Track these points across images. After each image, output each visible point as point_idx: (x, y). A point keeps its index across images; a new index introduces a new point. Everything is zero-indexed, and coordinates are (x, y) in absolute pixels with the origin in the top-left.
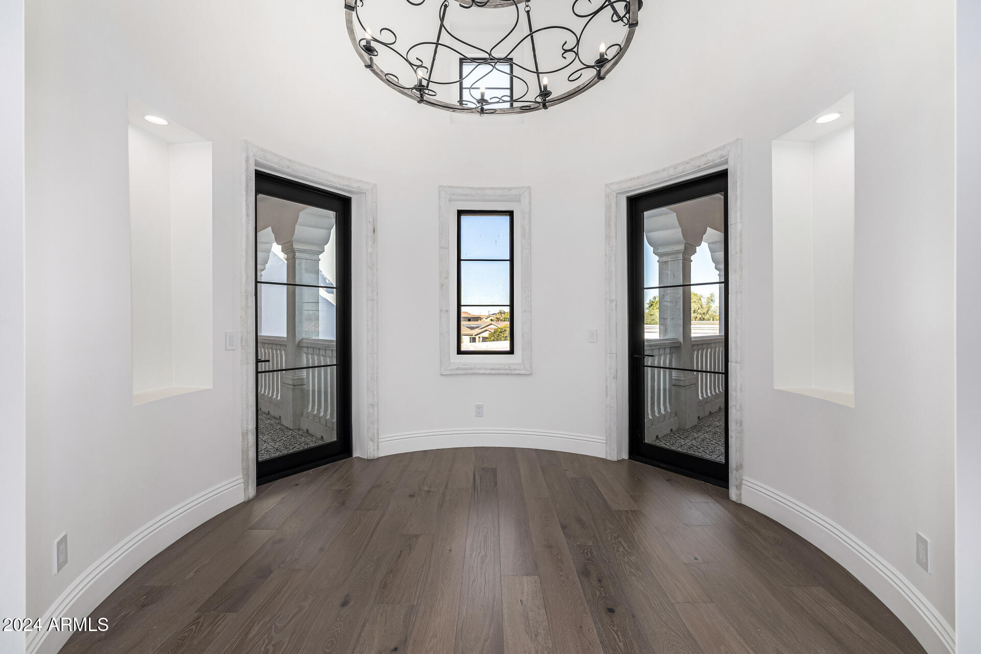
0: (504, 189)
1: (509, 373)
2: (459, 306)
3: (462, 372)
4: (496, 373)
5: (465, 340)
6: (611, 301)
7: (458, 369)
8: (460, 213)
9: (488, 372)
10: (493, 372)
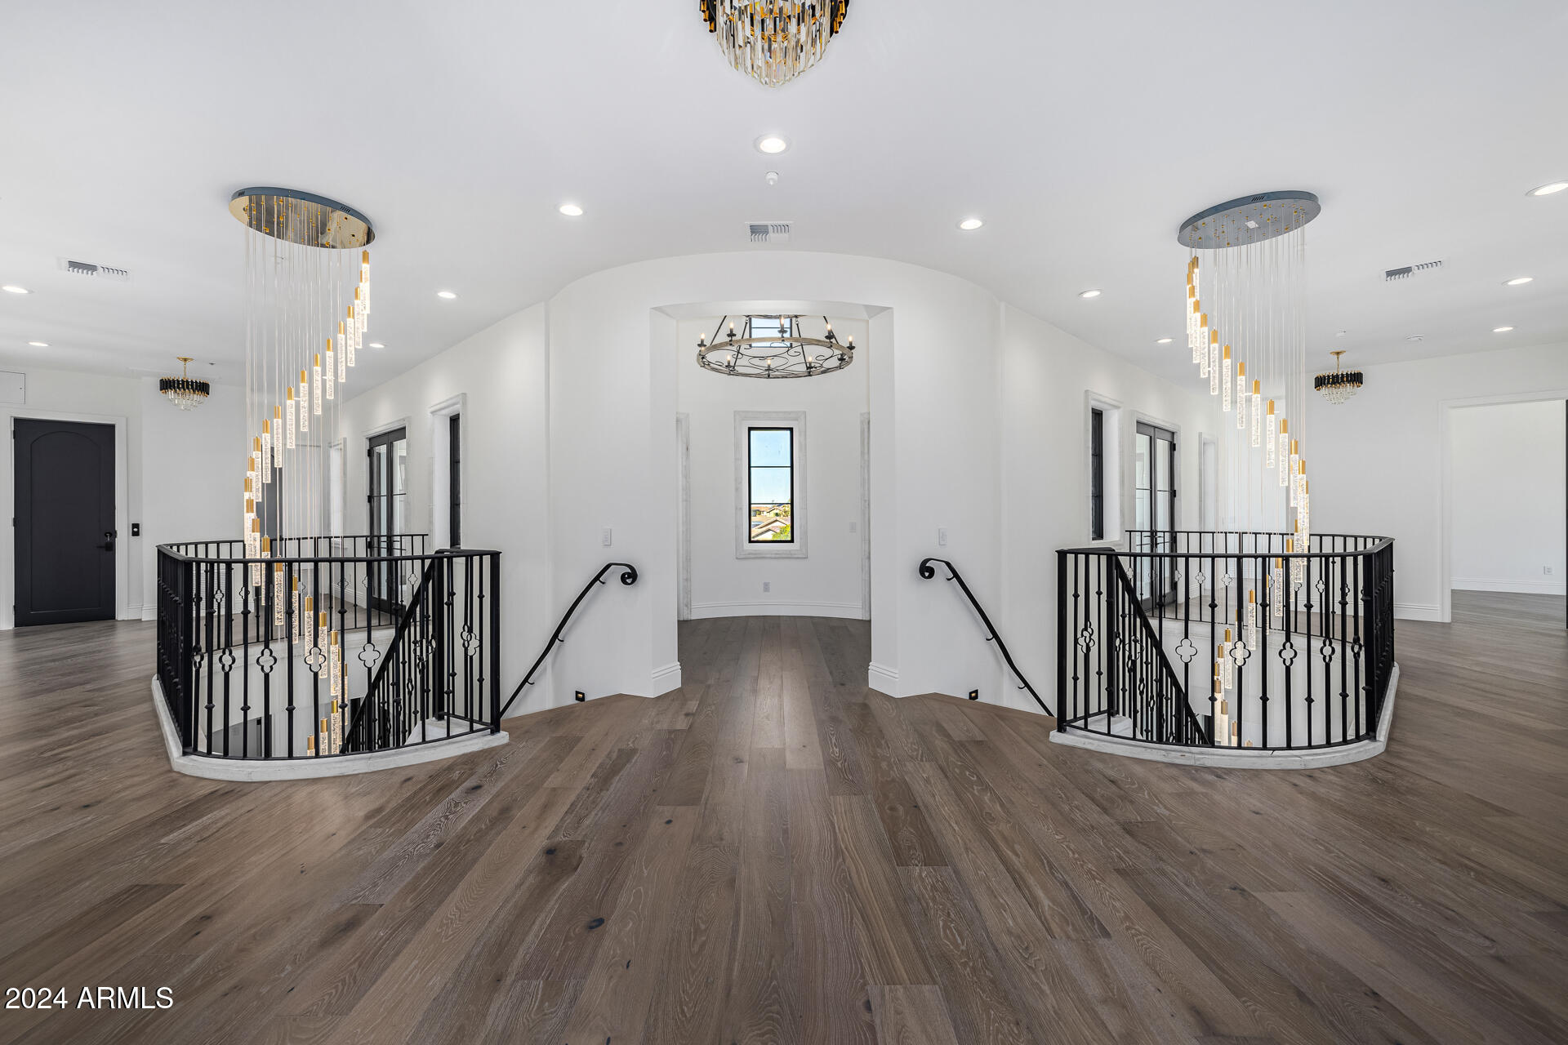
0: (785, 412)
1: (789, 556)
2: (750, 504)
3: (752, 556)
4: (779, 557)
5: (755, 531)
6: (865, 501)
7: (749, 554)
8: (750, 429)
9: (773, 556)
10: (777, 556)
